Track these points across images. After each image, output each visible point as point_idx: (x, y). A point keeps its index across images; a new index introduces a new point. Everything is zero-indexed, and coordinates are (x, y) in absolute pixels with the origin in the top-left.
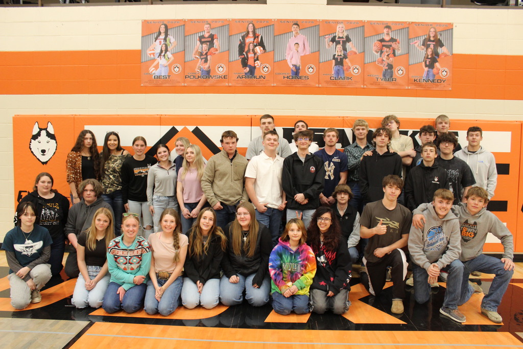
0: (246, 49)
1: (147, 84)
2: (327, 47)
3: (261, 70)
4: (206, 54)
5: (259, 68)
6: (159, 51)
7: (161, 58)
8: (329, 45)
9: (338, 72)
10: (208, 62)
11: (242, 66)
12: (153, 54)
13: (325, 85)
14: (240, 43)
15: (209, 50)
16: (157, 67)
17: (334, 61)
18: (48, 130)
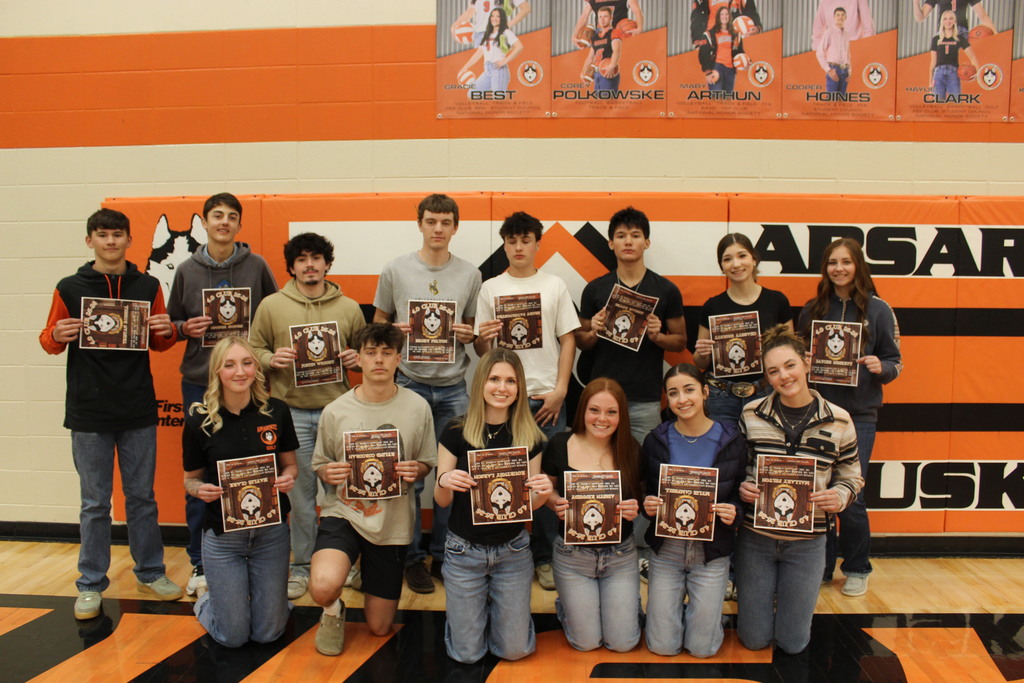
0: (711, 24)
1: (453, 114)
2: (916, 17)
3: (751, 79)
4: (608, 35)
5: (745, 73)
6: (483, 28)
7: (488, 45)
8: (922, 12)
9: (943, 83)
10: (614, 56)
11: (700, 66)
12: (469, 35)
13: (910, 116)
14: (694, 6)
15: (614, 24)
16: (478, 69)
17: (934, 54)
18: (193, 235)
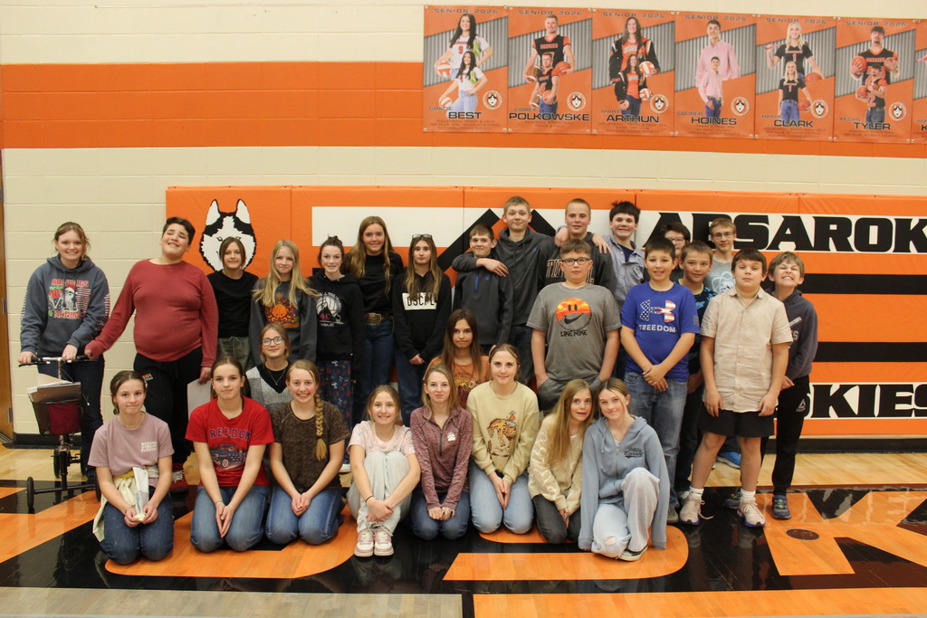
0: (624, 66)
1: (435, 129)
2: (769, 65)
3: (652, 107)
4: (549, 73)
5: (648, 102)
6: (459, 66)
7: (461, 78)
8: (773, 61)
9: (788, 112)
10: (554, 88)
11: (616, 97)
12: (447, 71)
13: (764, 135)
14: (612, 53)
15: (554, 66)
16: (454, 96)
17: (781, 91)
18: (237, 215)
